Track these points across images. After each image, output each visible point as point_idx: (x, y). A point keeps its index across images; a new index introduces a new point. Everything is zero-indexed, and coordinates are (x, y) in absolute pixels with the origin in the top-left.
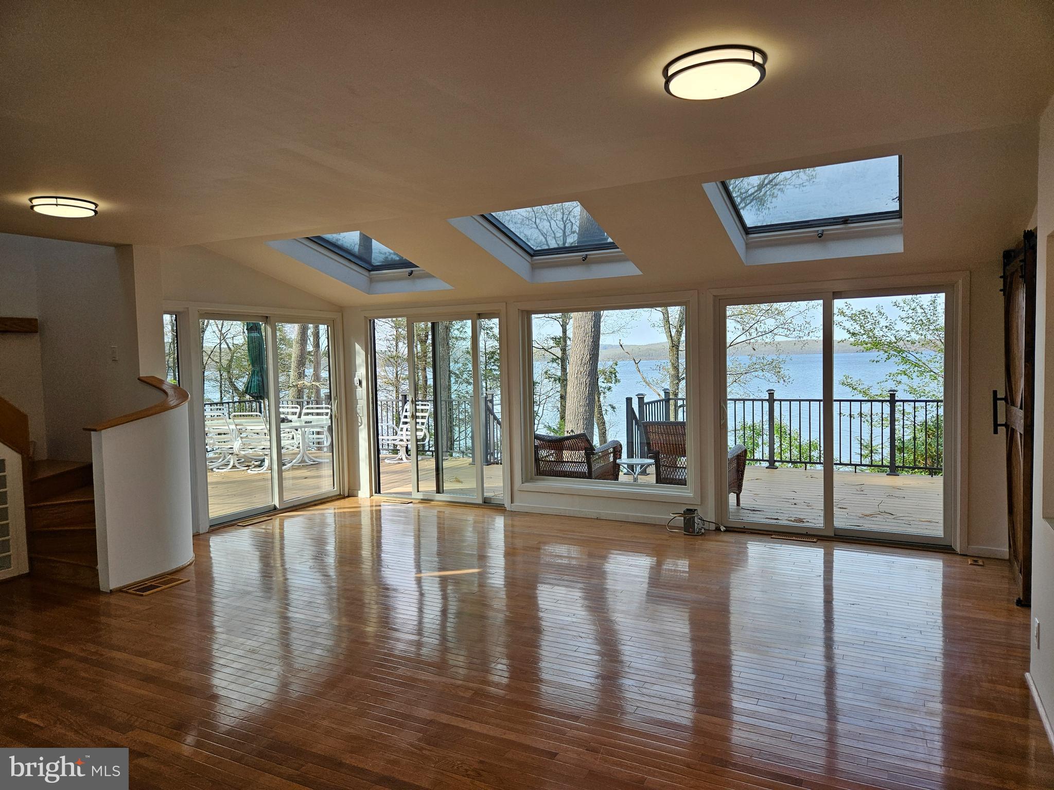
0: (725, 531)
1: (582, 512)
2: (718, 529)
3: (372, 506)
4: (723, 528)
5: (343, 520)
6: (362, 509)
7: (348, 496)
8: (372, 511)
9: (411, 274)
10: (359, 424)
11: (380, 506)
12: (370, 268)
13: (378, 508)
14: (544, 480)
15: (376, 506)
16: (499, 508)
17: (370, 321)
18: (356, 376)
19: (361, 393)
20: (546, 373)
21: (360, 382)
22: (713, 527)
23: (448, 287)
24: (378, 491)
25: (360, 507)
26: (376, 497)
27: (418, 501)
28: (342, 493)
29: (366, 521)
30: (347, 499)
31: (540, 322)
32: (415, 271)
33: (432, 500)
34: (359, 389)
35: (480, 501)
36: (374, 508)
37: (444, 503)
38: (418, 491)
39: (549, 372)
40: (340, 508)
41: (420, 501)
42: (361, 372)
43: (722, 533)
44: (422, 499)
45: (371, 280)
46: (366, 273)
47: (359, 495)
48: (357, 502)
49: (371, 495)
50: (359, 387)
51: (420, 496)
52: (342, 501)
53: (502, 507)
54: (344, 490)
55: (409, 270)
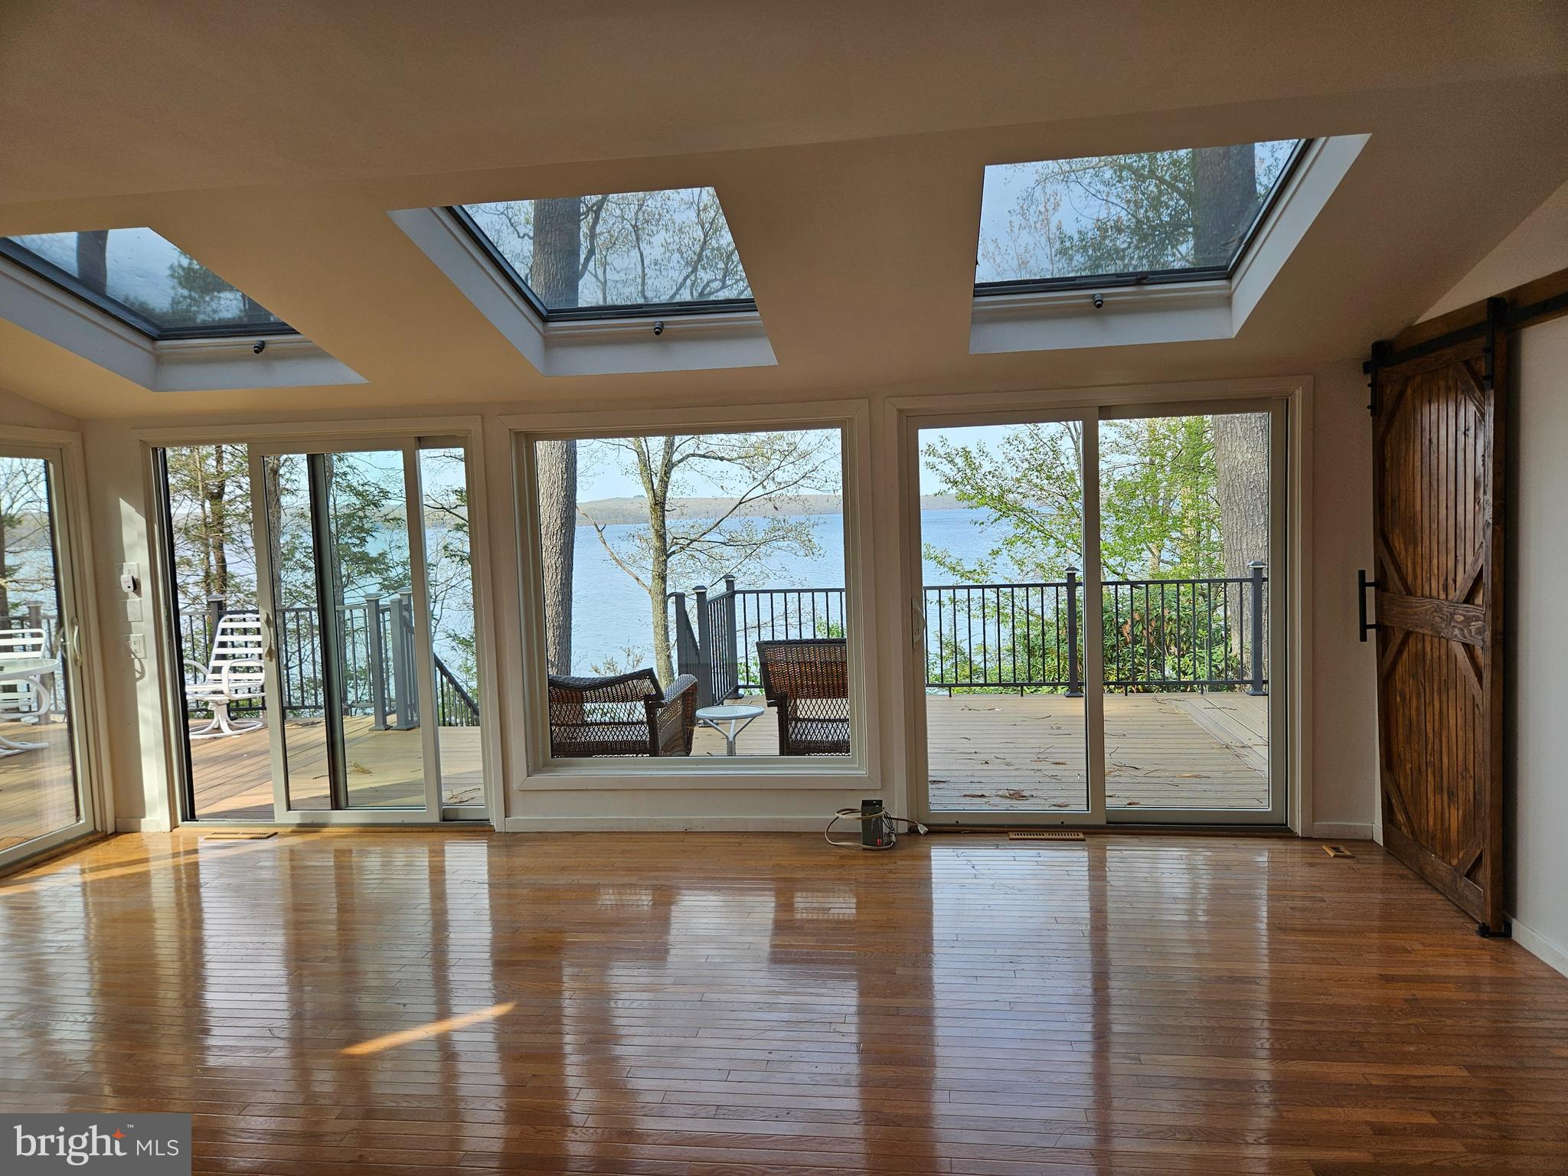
0: (927, 834)
1: (655, 820)
2: (913, 831)
3: (175, 855)
4: (922, 829)
5: (105, 900)
6: (153, 866)
7: (116, 833)
8: (176, 869)
9: (260, 348)
10: (138, 675)
11: (196, 851)
12: (155, 332)
13: (192, 858)
14: (570, 765)
15: (188, 853)
16: (478, 829)
17: (155, 450)
18: (125, 570)
19: (140, 610)
20: (446, 548)
21: (136, 585)
22: (903, 828)
23: (353, 377)
24: (190, 815)
25: (146, 860)
26: (186, 828)
27: (290, 829)
28: (99, 829)
29: (162, 892)
30: (114, 842)
31: (435, 464)
32: (268, 342)
33: (324, 825)
34: (133, 598)
35: (435, 818)
36: (182, 860)
37: (352, 829)
38: (289, 809)
39: (451, 547)
40: (98, 869)
41: (294, 828)
42: (137, 561)
43: (922, 838)
44: (299, 825)
45: (159, 360)
46: (146, 344)
47: (143, 829)
48: (141, 847)
49: (174, 826)
50: (132, 596)
51: (295, 818)
52: (102, 846)
53: (484, 825)
54: (103, 822)
55: (256, 340)
